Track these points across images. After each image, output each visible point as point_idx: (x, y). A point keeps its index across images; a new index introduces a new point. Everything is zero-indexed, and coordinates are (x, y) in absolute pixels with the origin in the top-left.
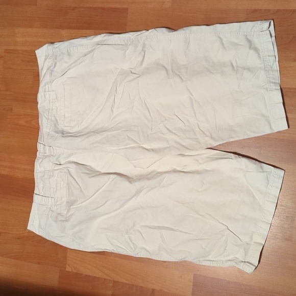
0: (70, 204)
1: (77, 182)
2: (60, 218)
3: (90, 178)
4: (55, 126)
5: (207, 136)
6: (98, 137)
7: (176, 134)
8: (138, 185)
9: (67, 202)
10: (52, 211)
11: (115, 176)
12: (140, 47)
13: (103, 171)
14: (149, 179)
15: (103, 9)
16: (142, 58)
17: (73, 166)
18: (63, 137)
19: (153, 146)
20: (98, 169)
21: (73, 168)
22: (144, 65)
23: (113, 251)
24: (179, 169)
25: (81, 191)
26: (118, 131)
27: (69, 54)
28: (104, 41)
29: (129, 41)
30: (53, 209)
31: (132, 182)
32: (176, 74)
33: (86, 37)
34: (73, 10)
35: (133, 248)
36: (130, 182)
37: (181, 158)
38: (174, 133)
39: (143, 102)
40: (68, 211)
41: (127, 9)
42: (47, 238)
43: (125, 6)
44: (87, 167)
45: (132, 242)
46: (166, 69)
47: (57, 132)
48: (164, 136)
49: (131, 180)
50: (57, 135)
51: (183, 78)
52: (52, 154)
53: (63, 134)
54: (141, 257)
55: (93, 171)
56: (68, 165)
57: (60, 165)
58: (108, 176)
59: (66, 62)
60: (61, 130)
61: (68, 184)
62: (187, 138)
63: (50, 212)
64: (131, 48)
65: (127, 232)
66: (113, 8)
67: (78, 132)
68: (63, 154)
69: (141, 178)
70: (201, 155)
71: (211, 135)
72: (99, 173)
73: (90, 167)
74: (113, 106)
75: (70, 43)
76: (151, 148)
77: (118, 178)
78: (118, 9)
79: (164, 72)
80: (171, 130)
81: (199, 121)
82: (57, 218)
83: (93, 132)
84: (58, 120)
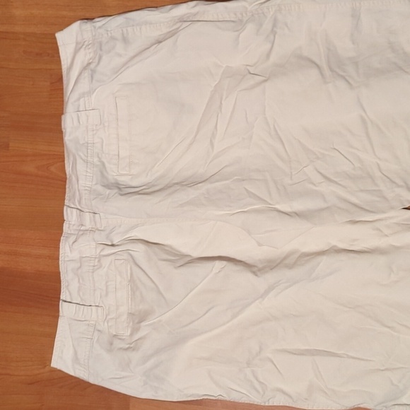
0: (138, 318)
1: (149, 277)
2: (118, 344)
3: (176, 268)
4: (103, 176)
5: (399, 186)
6: (191, 194)
7: (340, 185)
8: (271, 277)
9: (131, 314)
10: (99, 331)
11: (224, 263)
12: (267, 26)
13: (196, 254)
14: (290, 267)
16: (269, 46)
17: (141, 247)
18: (122, 195)
19: (297, 206)
20: (185, 250)
21: (139, 251)
22: (273, 58)
23: (220, 398)
24: (341, 246)
25: (159, 292)
26: (227, 182)
27: (125, 40)
28: (195, 15)
29: (244, 15)
30: (99, 328)
31: (258, 273)
32: (339, 75)
33: (157, 7)
35: (260, 390)
36: (254, 273)
37: (349, 226)
38: (336, 183)
39: (272, 127)
40: (135, 330)
42: (92, 381)
44: (167, 248)
45: (257, 380)
46: (318, 66)
47: (108, 186)
48: (315, 188)
49: (255, 269)
50: (108, 191)
51: (350, 81)
52: (98, 226)
53: (119, 189)
54: (275, 404)
55: (175, 255)
56: (130, 246)
57: (113, 245)
58: (209, 265)
59: (120, 55)
60: (113, 181)
61: (132, 280)
62: (362, 191)
63: (96, 333)
64: (250, 27)
65: (248, 364)
67: (149, 185)
68: (120, 226)
69: (272, 265)
70: (385, 219)
71: (406, 183)
72: (189, 259)
73: (171, 247)
74: (213, 136)
75: (126, 18)
76: (294, 210)
77: (230, 266)
79: (315, 72)
80: (328, 175)
81: (379, 159)
82: (111, 344)
83: (177, 184)
84: (107, 165)
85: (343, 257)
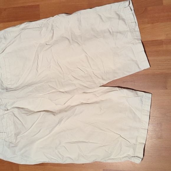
0: (17, 135)
1: (19, 120)
2: (12, 145)
3: (27, 116)
4: (2, 85)
5: (100, 78)
6: (30, 88)
7: (80, 80)
8: (59, 116)
9: (15, 134)
10: (6, 141)
11: (44, 112)
12: (50, 28)
13: (36, 111)
14: (66, 111)
15: (24, 7)
16: (52, 34)
17: (16, 109)
18: (7, 91)
19: (67, 89)
20: (32, 109)
21: (16, 111)
22: (54, 38)
23: (49, 162)
24: (84, 102)
25: (23, 125)
26: (43, 83)
27: (5, 38)
28: (26, 27)
29: (42, 25)
30: (6, 140)
31: (55, 115)
32: (75, 42)
33: (15, 26)
34: (5, 10)
35: (62, 158)
36: (54, 115)
37: (85, 95)
38: (79, 79)
39: (57, 62)
40: (16, 139)
41: (38, 5)
42: (5, 160)
43: (38, 4)
44: (25, 109)
45: (60, 154)
46: (68, 39)
47: (3, 89)
48: (72, 82)
50: (3, 91)
51: (79, 43)
52: (2, 104)
53: (7, 89)
54: (68, 163)
55: (29, 111)
56: (13, 110)
57: (8, 110)
58: (39, 113)
59: (4, 44)
60: (5, 87)
61: (14, 122)
62: (87, 81)
63: (5, 142)
64: (44, 29)
65: (56, 149)
66: (30, 6)
67: (17, 87)
68: (9, 103)
69: (61, 111)
70: (97, 91)
71: (102, 77)
72: (33, 112)
73: (27, 109)
74: (37, 67)
75: (5, 31)
76: (65, 91)
77: (46, 113)
78: (33, 6)
79: (67, 42)
80: (76, 77)
81: (93, 69)
82: (9, 145)
83: (26, 86)
84: (3, 82)
85: (84, 106)
